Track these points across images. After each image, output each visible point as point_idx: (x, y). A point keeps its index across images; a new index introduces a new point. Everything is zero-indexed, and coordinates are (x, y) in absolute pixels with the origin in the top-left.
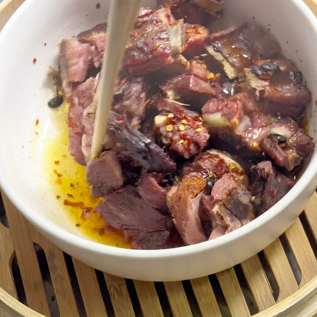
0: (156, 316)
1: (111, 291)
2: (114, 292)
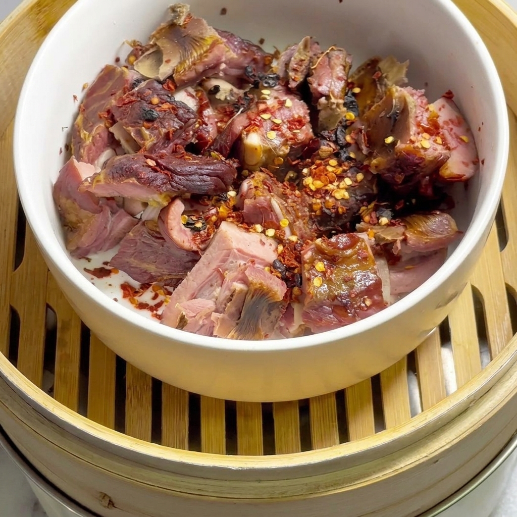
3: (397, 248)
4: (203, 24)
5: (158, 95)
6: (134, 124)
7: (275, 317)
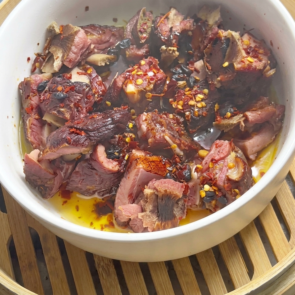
0: (141, 294)
1: (100, 270)
2: (102, 271)
3: (242, 125)
4: (70, 27)
5: (60, 84)
6: (55, 108)
7: (183, 206)
